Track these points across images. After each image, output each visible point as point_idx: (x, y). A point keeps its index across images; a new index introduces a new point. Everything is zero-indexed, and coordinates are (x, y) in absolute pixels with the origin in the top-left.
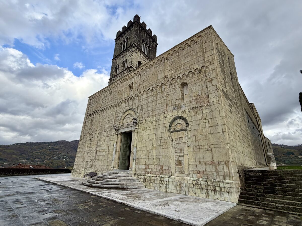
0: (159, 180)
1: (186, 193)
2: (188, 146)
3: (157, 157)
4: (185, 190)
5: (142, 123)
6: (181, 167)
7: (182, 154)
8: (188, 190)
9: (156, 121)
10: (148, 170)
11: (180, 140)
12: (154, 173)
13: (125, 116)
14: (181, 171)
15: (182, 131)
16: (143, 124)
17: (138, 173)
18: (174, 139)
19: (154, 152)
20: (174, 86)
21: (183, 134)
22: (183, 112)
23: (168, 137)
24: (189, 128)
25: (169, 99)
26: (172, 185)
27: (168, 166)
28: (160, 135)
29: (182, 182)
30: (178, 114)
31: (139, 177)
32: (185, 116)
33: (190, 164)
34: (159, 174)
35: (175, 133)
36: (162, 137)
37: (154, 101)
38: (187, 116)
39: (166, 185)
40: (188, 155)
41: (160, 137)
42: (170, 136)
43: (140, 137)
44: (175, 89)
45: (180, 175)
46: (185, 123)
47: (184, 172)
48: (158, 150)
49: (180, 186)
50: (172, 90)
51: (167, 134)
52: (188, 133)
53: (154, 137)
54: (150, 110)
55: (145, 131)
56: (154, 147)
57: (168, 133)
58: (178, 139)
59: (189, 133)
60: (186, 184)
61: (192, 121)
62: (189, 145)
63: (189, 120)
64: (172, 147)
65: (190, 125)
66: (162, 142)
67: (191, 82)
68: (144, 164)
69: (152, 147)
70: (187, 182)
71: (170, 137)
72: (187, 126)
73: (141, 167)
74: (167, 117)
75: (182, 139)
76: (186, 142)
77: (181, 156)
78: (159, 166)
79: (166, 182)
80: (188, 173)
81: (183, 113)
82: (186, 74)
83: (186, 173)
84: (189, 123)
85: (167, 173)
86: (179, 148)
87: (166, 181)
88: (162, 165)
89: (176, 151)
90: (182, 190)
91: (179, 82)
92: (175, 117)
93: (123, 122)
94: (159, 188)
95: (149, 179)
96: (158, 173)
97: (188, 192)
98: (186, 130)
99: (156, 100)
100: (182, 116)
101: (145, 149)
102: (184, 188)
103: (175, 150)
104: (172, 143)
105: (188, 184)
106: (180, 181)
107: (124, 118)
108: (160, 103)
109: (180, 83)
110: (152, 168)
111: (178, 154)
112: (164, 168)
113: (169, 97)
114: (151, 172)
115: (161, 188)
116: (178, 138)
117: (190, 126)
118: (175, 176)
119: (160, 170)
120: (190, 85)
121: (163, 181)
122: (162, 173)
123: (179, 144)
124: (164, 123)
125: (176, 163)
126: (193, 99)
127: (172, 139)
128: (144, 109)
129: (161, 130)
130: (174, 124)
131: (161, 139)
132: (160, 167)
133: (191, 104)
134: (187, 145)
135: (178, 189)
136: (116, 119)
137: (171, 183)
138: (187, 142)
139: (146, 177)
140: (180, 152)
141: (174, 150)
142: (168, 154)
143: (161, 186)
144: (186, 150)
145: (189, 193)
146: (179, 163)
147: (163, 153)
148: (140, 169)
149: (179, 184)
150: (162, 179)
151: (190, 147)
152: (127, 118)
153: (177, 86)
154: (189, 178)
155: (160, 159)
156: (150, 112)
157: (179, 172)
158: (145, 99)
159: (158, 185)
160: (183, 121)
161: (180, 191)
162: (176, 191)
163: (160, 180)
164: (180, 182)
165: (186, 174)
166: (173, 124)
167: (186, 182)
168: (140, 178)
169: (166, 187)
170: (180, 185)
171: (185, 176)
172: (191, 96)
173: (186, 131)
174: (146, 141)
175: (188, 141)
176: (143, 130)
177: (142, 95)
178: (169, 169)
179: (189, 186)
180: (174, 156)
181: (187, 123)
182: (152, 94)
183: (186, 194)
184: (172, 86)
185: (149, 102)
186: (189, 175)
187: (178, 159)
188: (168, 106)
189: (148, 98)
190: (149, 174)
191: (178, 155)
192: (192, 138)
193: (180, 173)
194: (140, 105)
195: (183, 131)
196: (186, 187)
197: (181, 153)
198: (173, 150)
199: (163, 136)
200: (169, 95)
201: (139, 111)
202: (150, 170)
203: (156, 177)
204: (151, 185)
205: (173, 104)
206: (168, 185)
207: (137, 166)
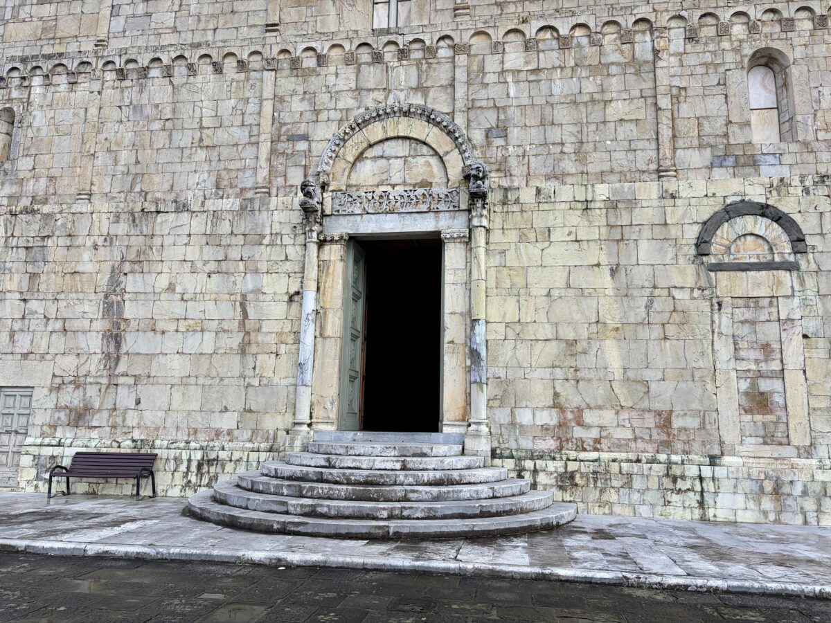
0: (661, 474)
1: (809, 520)
2: (805, 336)
3: (630, 374)
4: (802, 508)
5: (517, 201)
6: (769, 418)
7: (775, 366)
8: (815, 507)
9: (612, 205)
10: (578, 432)
11: (757, 307)
12: (620, 445)
13: (371, 146)
14: (773, 436)
15: (775, 272)
16: (522, 211)
17: (513, 445)
18: (727, 301)
19: (612, 355)
20: (714, 53)
21: (779, 283)
22: (772, 186)
23: (692, 290)
24: (808, 261)
25: (685, 110)
26: (735, 493)
27: (703, 416)
28: (641, 276)
29: (787, 479)
30: (749, 190)
31: (529, 464)
32: (787, 206)
33: (814, 409)
34: (650, 449)
35: (732, 273)
36: (655, 287)
37: (586, 103)
38: (796, 206)
39: (702, 495)
40: (805, 371)
41: (647, 284)
42: (703, 283)
43: (505, 271)
44: (722, 69)
45: (767, 451)
46: (785, 237)
47: (784, 440)
48: (633, 346)
49: (777, 493)
50: (703, 70)
51: (685, 274)
52: (802, 282)
53: (604, 280)
54: (563, 144)
55: (540, 245)
56: (611, 327)
57: (691, 269)
58: (752, 305)
59: (810, 282)
60: (805, 486)
61: (822, 234)
62: (811, 330)
63: (807, 225)
64: (720, 333)
65: (814, 248)
66: (657, 306)
67: (808, 59)
68: (549, 407)
69: (594, 328)
70: (809, 476)
71: (707, 292)
72: (795, 253)
73: (525, 417)
74: (683, 194)
75: (771, 304)
76: (793, 320)
77: (770, 375)
78: (647, 415)
79: (697, 482)
80: (808, 444)
81: (774, 193)
82: (785, 15)
83: (796, 444)
84: (807, 238)
85: (696, 446)
86: (756, 342)
87: (701, 479)
88: (668, 408)
89: (742, 354)
90: (789, 509)
91: (741, 41)
92: (728, 201)
93: (349, 177)
94: (659, 509)
95: (595, 472)
96: (641, 445)
97: (815, 514)
98: (791, 267)
99: (597, 97)
100: (770, 202)
101: (550, 337)
102: (798, 498)
103: (736, 349)
104: (716, 316)
105: (815, 484)
106: (775, 474)
107: (360, 157)
108: (626, 118)
109: (745, 45)
110: (605, 422)
111: (753, 367)
112: (677, 423)
113: (682, 99)
114: (598, 441)
115: (670, 509)
116: (750, 298)
117: (811, 256)
118: (742, 454)
119: (654, 432)
120: (801, 73)
121: (683, 477)
122: (666, 445)
123: (753, 323)
124: (666, 224)
125: (744, 401)
126: (819, 138)
127: (715, 301)
128: (514, 133)
129: (645, 251)
130: (725, 233)
131: (652, 293)
132: (650, 421)
133: (811, 158)
134: (798, 330)
135: (767, 504)
136: (281, 147)
137: (726, 485)
138: (797, 316)
139: (572, 466)
140: (762, 358)
141: (732, 347)
142: (694, 365)
143: (675, 498)
144: (794, 350)
145: (821, 516)
146: (758, 402)
147: (670, 360)
148: (521, 426)
149: (768, 486)
150: (676, 470)
151: (817, 342)
152: (388, 158)
153: (730, 58)
154: (814, 462)
155: (653, 386)
156: (562, 152)
157: (761, 440)
158: (523, 76)
159: (652, 496)
160: (775, 225)
161: (779, 513)
162: (757, 513)
163: (667, 475)
164: (778, 478)
165: (798, 448)
166: (719, 232)
167: (805, 478)
168: (535, 472)
169: (701, 504)
170: (776, 491)
171: (796, 455)
172: (810, 122)
173: (795, 274)
174: (549, 295)
175: (806, 313)
176: (522, 238)
177: (498, 48)
178: (708, 426)
179: (823, 493)
180: (733, 374)
181: (798, 241)
182: (572, 64)
183: (806, 523)
184: (699, 48)
185: (551, 100)
186: (813, 451)
187: (754, 385)
188: (680, 143)
189: (543, 76)
190: (584, 450)
191: (749, 371)
192: (823, 304)
193: (765, 443)
194: (484, 104)
195: (777, 269)
196: (807, 498)
197: (766, 361)
198: (724, 350)
199: (662, 283)
200: (685, 88)
201: (478, 136)
202: (594, 433)
203: (638, 461)
204: (612, 496)
205: (712, 140)
206: (712, 496)
207: (503, 416)
